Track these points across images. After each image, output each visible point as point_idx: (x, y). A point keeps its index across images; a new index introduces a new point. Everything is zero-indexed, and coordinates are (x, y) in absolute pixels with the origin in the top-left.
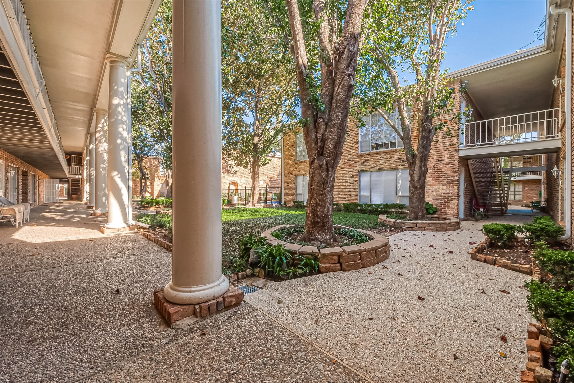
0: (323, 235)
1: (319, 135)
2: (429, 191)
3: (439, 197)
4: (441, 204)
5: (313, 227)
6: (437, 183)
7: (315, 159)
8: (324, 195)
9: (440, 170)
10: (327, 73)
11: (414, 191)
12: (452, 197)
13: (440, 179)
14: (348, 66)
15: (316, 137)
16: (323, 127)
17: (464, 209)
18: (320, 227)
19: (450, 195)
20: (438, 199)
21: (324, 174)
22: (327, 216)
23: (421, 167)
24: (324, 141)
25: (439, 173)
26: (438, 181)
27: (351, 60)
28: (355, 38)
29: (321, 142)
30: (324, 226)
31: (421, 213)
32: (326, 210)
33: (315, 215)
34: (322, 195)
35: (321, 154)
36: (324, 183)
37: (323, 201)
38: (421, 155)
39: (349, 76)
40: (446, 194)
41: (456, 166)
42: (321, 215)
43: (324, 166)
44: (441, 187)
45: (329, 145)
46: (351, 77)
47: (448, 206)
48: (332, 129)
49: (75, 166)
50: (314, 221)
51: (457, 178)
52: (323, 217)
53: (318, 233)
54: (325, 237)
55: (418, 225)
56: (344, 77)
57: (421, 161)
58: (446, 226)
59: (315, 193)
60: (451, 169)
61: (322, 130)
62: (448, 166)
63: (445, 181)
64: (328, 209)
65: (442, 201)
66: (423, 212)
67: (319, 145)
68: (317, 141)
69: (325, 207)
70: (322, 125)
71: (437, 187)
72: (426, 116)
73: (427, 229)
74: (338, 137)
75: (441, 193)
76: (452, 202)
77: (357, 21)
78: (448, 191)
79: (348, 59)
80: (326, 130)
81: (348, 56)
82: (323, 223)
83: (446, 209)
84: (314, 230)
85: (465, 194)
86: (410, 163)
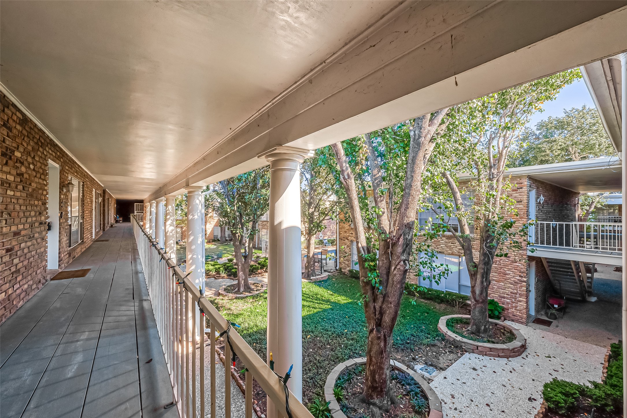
0: (381, 399)
1: (377, 307)
2: (494, 286)
3: (505, 296)
4: (508, 303)
5: (372, 391)
6: (503, 280)
7: (373, 329)
8: (381, 363)
9: (507, 267)
10: (384, 247)
11: (476, 304)
12: (520, 299)
13: (507, 276)
14: (404, 251)
15: (374, 307)
16: (381, 299)
17: (536, 305)
18: (378, 391)
19: (518, 295)
20: (504, 298)
21: (382, 344)
22: (385, 382)
23: (482, 282)
24: (382, 313)
25: (506, 269)
26: (505, 278)
27: (407, 246)
28: (410, 226)
29: (379, 314)
30: (382, 391)
31: (483, 327)
32: (384, 376)
33: (374, 380)
34: (380, 363)
35: (379, 324)
36: (381, 353)
37: (381, 369)
38: (482, 271)
39: (404, 261)
40: (514, 293)
41: (524, 266)
42: (379, 381)
43: (382, 337)
44: (508, 285)
45: (387, 319)
46: (406, 262)
47: (516, 307)
48: (389, 305)
49: (138, 214)
50: (373, 386)
51: (525, 279)
52: (381, 383)
53: (377, 397)
54: (383, 401)
55: (479, 348)
56: (400, 262)
57: (483, 277)
58: (509, 352)
59: (374, 359)
60: (518, 268)
61: (380, 302)
62: (515, 264)
63: (512, 279)
64: (386, 375)
65: (509, 301)
66: (485, 326)
67: (377, 316)
68: (375, 313)
69: (383, 374)
70: (380, 297)
71: (503, 284)
72: (487, 235)
73: (489, 354)
74: (395, 312)
75: (508, 292)
76: (520, 303)
77: (412, 214)
78: (515, 291)
79: (403, 246)
80: (383, 302)
81: (404, 244)
82: (381, 389)
83: (513, 310)
84: (373, 394)
85: (537, 289)
86: (471, 274)
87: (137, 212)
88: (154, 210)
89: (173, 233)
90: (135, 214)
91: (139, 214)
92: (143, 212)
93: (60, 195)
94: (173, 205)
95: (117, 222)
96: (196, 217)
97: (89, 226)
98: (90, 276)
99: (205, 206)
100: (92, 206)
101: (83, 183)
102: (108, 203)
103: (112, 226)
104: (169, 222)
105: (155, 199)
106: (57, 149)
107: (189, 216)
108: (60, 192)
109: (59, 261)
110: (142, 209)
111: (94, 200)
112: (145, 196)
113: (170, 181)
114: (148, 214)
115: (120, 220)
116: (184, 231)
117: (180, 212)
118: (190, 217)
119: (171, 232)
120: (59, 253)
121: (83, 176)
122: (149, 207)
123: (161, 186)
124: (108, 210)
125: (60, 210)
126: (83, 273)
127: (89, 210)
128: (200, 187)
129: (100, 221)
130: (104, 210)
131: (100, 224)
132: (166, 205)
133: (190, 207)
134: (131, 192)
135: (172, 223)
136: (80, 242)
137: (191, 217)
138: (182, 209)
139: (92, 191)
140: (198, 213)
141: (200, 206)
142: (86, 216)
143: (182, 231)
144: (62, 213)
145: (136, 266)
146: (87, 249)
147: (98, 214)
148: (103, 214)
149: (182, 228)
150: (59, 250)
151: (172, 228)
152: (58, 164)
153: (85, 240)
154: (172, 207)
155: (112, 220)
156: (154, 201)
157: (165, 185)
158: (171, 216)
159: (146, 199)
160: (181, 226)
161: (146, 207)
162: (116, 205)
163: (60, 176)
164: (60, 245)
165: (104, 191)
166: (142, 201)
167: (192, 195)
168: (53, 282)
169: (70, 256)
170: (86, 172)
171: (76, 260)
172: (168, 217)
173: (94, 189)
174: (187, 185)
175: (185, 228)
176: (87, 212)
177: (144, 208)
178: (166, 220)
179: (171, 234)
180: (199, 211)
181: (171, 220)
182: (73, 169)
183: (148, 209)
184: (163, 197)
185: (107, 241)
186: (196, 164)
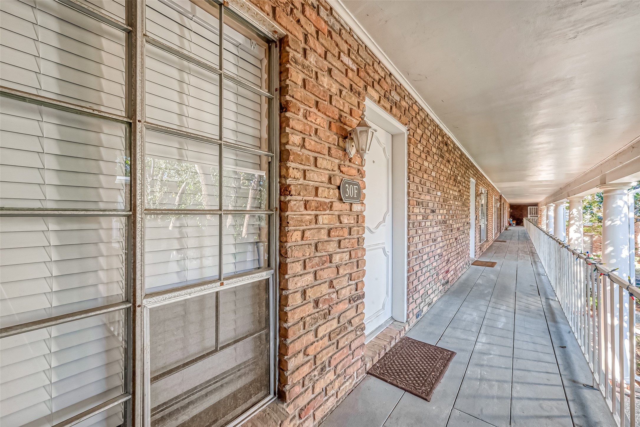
49: (531, 218)
87: (531, 216)
88: (551, 213)
89: (579, 241)
90: (529, 217)
91: (533, 218)
92: (537, 216)
93: (476, 203)
94: (580, 208)
95: (510, 225)
96: (618, 223)
97: (491, 228)
98: (497, 267)
99: (635, 209)
100: (492, 211)
101: (488, 191)
102: (503, 207)
103: (506, 229)
104: (572, 229)
105: (554, 201)
106: (475, 168)
107: (606, 221)
108: (476, 201)
109: (475, 253)
110: (537, 213)
111: (494, 205)
112: (540, 199)
113: (575, 180)
114: (544, 218)
115: (513, 224)
116: (596, 242)
117: (588, 217)
118: (608, 223)
119: (577, 240)
120: (475, 247)
121: (488, 185)
122: (546, 210)
123: (562, 186)
124: (503, 214)
125: (475, 214)
126: (492, 265)
127: (491, 214)
128: (626, 184)
129: (498, 224)
130: (501, 214)
131: (498, 227)
132: (569, 208)
133: (608, 211)
134: (526, 196)
135: (578, 229)
136: (485, 240)
137: (610, 222)
138: (592, 213)
139: (492, 197)
140: (621, 218)
141: (625, 210)
142: (489, 219)
143: (592, 241)
144: (477, 216)
145: (537, 268)
146: (490, 247)
147: (496, 217)
148: (500, 217)
149: (592, 236)
150: (475, 244)
151: (579, 235)
152: (474, 179)
153: (488, 239)
154: (579, 211)
155: (506, 224)
156: (552, 204)
157: (568, 185)
158: (576, 221)
159: (541, 202)
160: (590, 234)
161: (541, 211)
162: (509, 209)
163: (476, 189)
164: (475, 241)
165: (501, 197)
166: (536, 205)
167: (610, 196)
168: (473, 266)
169: (480, 250)
170: (489, 182)
171: (484, 254)
172: (572, 222)
173: (494, 196)
174: (603, 183)
175: (596, 237)
176: (490, 215)
177: (539, 212)
178: (568, 226)
179: (576, 242)
180: (623, 215)
181: (577, 225)
182: (482, 181)
183: (544, 213)
184: (565, 200)
185: (505, 242)
186: (616, 157)
